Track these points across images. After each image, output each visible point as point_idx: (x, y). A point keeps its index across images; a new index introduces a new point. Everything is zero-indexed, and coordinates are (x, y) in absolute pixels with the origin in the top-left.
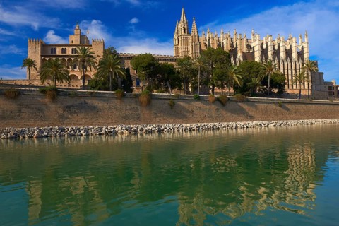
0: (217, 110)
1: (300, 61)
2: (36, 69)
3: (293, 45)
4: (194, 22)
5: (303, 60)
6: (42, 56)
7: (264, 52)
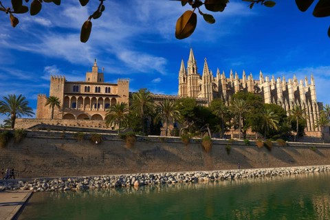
0: (265, 155)
1: (309, 103)
2: (59, 107)
3: (301, 87)
4: (206, 63)
5: (311, 101)
6: (64, 94)
7: (273, 93)
